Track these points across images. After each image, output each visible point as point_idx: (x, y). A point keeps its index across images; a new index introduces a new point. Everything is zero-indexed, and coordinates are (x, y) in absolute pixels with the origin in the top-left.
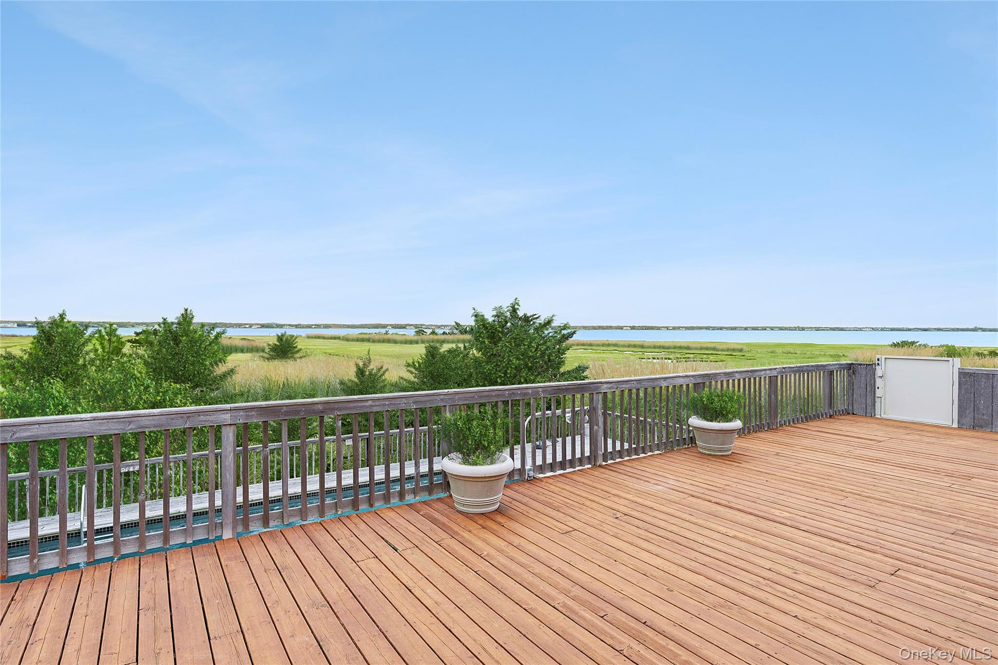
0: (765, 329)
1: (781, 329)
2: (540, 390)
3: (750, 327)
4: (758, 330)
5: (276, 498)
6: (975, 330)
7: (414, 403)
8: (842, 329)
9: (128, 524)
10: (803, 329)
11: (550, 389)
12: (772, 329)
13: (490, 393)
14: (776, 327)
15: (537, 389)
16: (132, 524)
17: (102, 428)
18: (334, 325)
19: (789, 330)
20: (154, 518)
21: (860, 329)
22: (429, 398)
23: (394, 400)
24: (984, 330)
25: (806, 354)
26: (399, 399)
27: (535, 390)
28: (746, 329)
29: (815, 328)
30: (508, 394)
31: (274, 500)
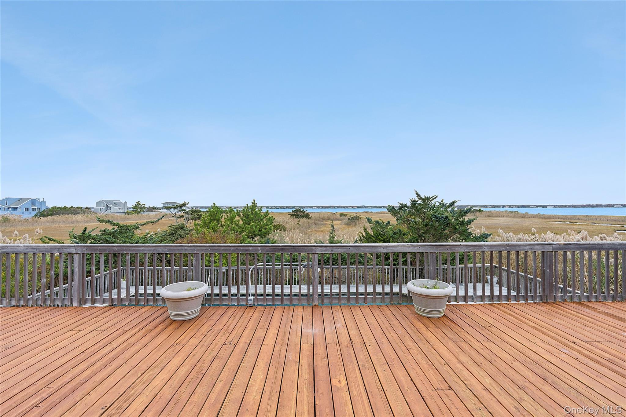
2: (260, 248)
7: (168, 250)
11: (267, 248)
13: (219, 248)
15: (256, 248)
17: (27, 251)
22: (176, 248)
23: (156, 247)
26: (159, 248)
27: (255, 248)
30: (232, 249)
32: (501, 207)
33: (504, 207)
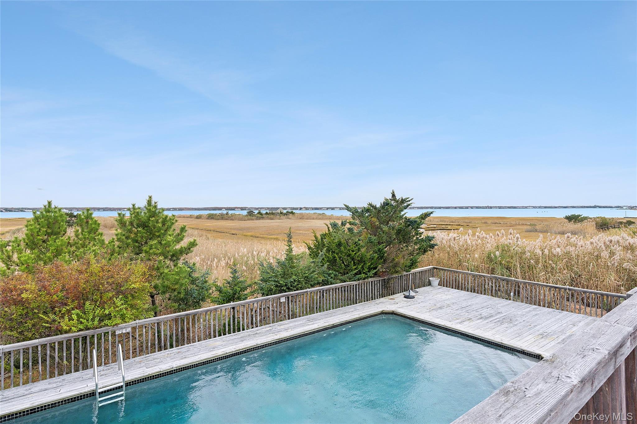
0: (468, 208)
1: (477, 208)
3: (458, 207)
4: (463, 208)
5: (243, 350)
6: (595, 207)
8: (515, 208)
9: (133, 382)
10: (491, 208)
12: (472, 208)
14: (474, 207)
16: (135, 381)
18: (186, 208)
19: (483, 208)
20: (153, 375)
21: (526, 207)
24: (600, 207)
25: (507, 224)
28: (456, 208)
29: (499, 207)
31: (242, 351)
32: (299, 209)
33: (301, 209)
